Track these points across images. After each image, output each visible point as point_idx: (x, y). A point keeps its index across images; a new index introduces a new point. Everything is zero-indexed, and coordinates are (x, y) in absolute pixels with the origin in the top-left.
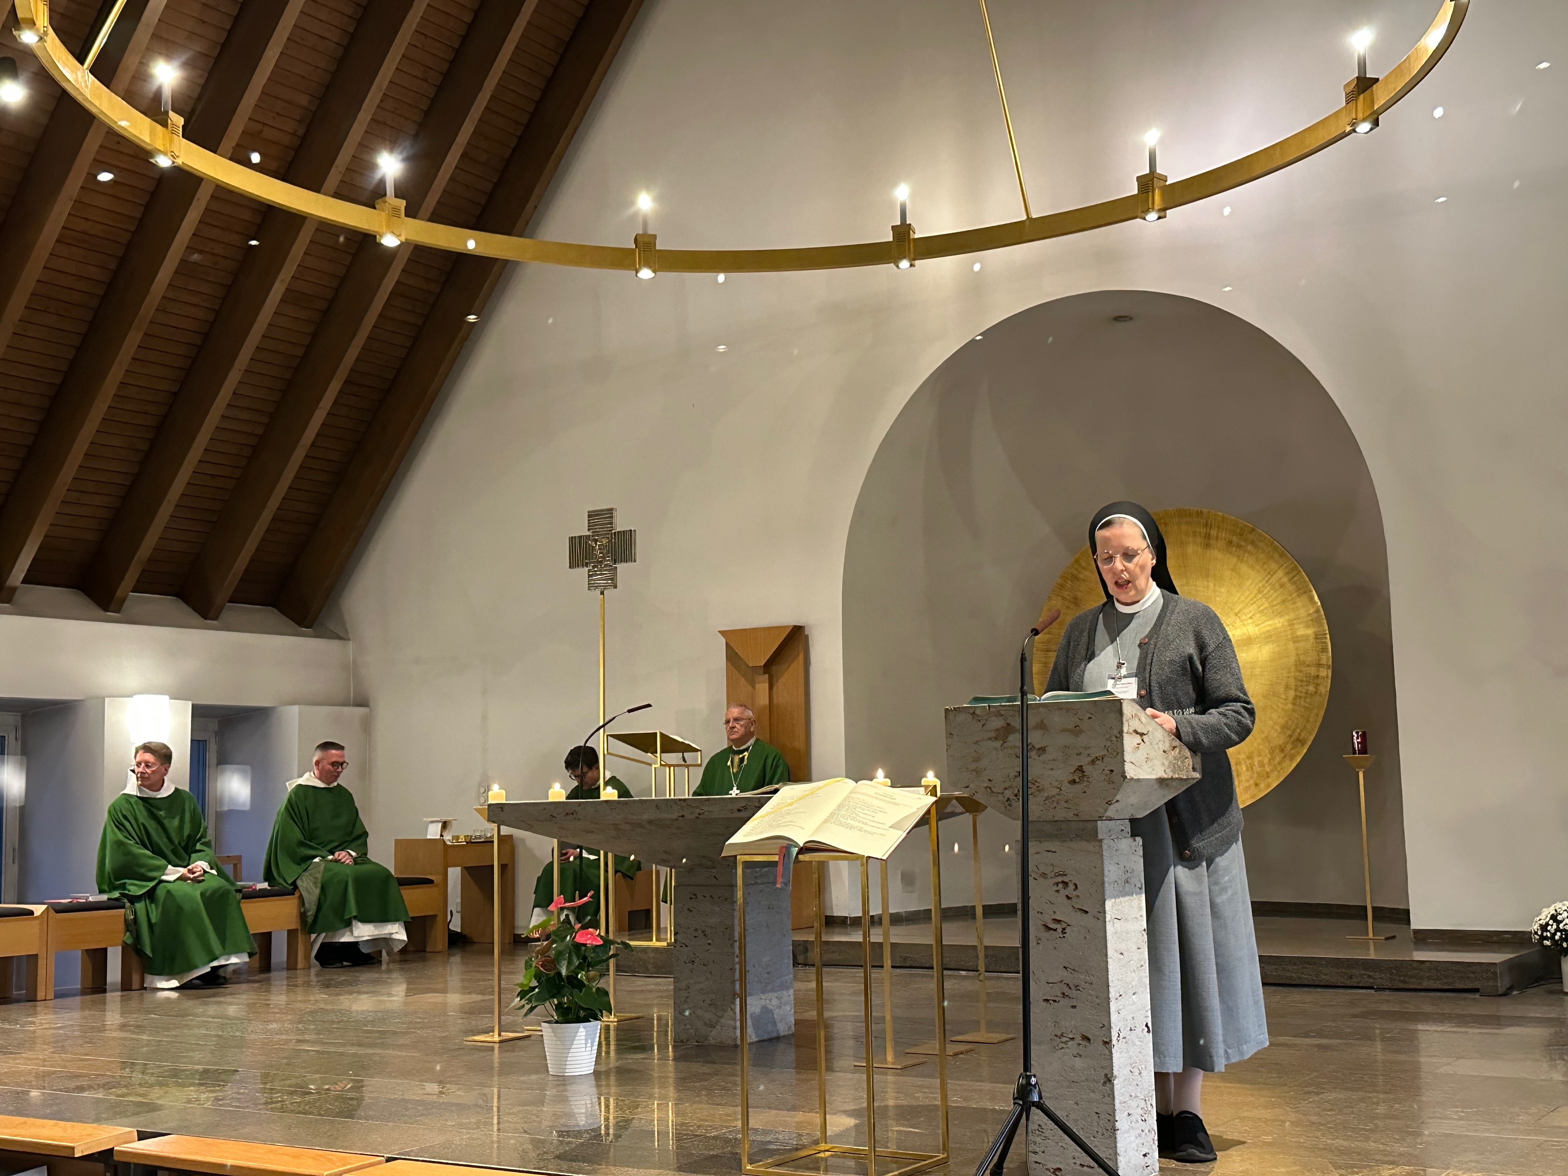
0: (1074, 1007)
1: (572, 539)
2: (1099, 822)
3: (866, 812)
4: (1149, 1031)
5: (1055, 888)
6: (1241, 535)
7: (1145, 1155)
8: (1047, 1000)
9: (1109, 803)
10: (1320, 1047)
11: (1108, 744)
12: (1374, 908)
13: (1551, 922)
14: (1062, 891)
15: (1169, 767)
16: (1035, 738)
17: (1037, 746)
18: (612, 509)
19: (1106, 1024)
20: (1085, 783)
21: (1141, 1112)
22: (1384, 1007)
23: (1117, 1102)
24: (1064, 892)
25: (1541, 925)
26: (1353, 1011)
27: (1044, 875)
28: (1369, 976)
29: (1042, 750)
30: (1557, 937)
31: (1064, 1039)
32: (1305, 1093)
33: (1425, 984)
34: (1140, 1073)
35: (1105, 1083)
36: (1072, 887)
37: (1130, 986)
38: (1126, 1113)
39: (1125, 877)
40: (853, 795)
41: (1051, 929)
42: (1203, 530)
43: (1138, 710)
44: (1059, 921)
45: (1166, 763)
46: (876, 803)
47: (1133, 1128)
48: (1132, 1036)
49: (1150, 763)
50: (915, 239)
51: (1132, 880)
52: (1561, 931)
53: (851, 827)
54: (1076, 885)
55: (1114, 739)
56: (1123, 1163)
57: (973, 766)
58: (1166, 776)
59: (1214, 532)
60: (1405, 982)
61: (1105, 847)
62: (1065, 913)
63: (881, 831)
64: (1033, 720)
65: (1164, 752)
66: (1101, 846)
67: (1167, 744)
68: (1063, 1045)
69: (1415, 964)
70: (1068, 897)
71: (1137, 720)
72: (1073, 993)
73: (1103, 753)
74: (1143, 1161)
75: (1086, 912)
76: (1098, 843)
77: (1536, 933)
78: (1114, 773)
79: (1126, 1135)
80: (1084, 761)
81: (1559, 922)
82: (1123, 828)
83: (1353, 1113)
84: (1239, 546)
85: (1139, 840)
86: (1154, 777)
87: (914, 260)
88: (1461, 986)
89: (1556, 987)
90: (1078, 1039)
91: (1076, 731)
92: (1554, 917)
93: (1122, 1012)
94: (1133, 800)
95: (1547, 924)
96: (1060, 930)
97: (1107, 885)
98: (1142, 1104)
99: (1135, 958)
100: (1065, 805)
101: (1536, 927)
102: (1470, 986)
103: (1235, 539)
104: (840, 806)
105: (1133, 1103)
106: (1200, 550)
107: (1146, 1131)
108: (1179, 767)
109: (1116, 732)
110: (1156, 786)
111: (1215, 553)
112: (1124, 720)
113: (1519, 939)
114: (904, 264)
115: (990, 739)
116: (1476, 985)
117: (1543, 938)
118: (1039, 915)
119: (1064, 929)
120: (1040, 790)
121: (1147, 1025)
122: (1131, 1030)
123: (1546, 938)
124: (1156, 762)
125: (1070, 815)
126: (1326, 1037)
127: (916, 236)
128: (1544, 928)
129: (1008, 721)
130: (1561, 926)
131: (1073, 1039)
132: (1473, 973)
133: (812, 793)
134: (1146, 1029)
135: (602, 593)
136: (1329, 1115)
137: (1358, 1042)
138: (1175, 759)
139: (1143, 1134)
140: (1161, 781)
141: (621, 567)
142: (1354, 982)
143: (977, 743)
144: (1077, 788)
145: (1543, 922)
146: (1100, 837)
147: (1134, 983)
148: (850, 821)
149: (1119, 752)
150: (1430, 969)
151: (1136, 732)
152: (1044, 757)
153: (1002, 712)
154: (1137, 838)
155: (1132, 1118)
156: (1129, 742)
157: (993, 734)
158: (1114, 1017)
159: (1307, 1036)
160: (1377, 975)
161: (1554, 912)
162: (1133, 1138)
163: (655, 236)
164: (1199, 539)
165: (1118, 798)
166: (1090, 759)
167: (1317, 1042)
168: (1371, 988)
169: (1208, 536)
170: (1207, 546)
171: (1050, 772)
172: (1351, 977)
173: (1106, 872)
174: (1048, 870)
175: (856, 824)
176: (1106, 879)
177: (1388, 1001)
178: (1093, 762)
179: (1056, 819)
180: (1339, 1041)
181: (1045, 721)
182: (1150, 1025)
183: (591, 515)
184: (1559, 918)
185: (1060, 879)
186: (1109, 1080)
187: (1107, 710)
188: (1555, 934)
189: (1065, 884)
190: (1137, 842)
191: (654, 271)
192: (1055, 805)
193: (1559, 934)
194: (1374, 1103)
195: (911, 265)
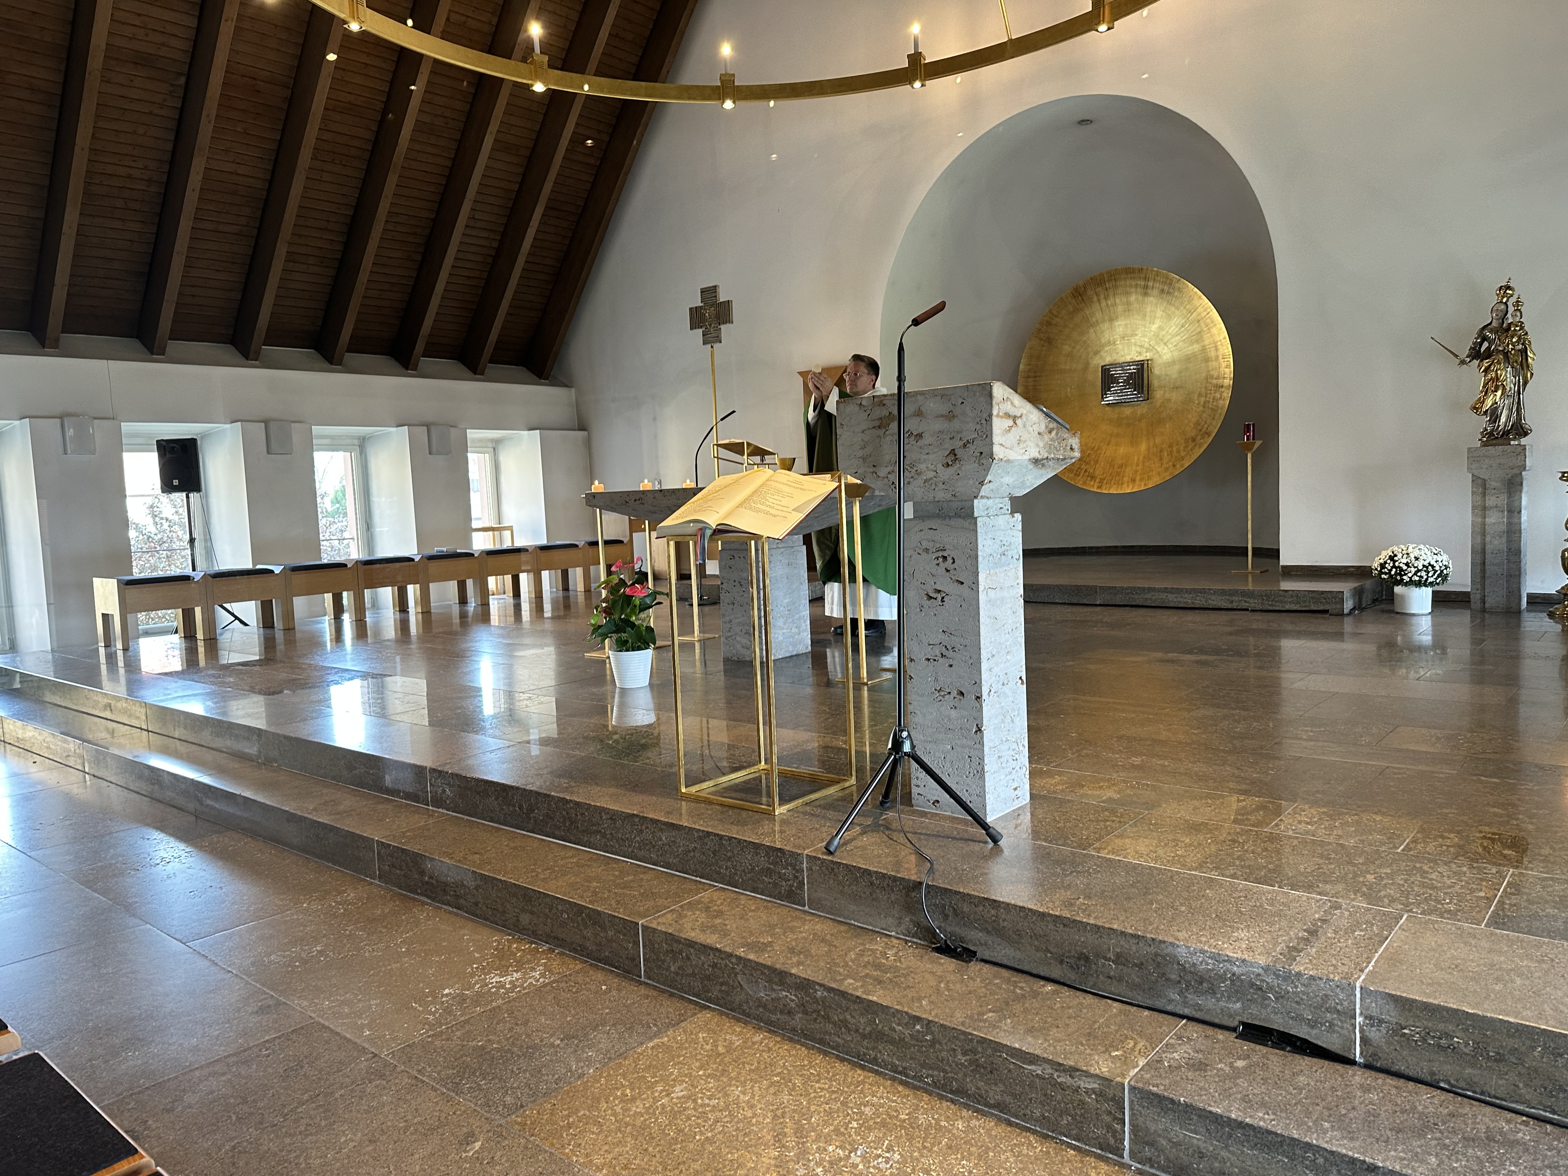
0: (951, 666)
1: (691, 309)
2: (976, 501)
3: (775, 497)
4: (1022, 683)
5: (936, 562)
6: (1171, 284)
7: (1015, 789)
8: (928, 660)
9: (982, 483)
10: (1197, 662)
11: (978, 427)
12: (1253, 549)
13: (1389, 561)
14: (941, 564)
15: (1044, 447)
16: (911, 425)
17: (915, 433)
18: (715, 287)
19: (978, 682)
20: (958, 465)
21: (1013, 753)
22: (1254, 626)
23: (986, 749)
24: (943, 566)
25: (1381, 564)
26: (1229, 629)
27: (927, 550)
28: (1246, 602)
29: (920, 436)
30: (1393, 573)
31: (942, 693)
32: (1180, 710)
33: (1287, 607)
34: (1012, 721)
35: (976, 732)
36: (950, 560)
37: (1004, 647)
38: (996, 756)
39: (1000, 551)
40: (768, 483)
41: (931, 598)
42: (1143, 283)
43: (1010, 393)
44: (939, 591)
45: (1041, 445)
46: (786, 489)
47: (1003, 768)
48: (1006, 689)
49: (1022, 445)
50: (925, 64)
51: (1010, 553)
52: (1396, 568)
53: (759, 511)
54: (953, 559)
55: (984, 422)
56: (992, 798)
57: (860, 453)
58: (1040, 457)
59: (1150, 284)
60: (1272, 605)
61: (979, 524)
62: (945, 584)
63: (783, 514)
64: (909, 408)
65: (1039, 434)
66: (976, 524)
67: (1043, 427)
68: (941, 698)
69: (1282, 593)
70: (948, 571)
71: (1009, 403)
72: (950, 654)
73: (973, 437)
74: (1013, 794)
75: (962, 583)
76: (973, 521)
77: (1376, 569)
78: (983, 455)
79: (995, 775)
80: (958, 444)
81: (1395, 561)
82: (1001, 506)
83: (1216, 732)
84: (1169, 293)
85: (1018, 516)
86: (1026, 457)
87: (925, 80)
88: (1315, 608)
89: (1389, 607)
90: (954, 693)
91: (950, 416)
92: (1391, 558)
93: (996, 670)
94: (1007, 480)
95: (1386, 563)
96: (939, 599)
97: (980, 559)
98: (1015, 746)
99: (1010, 621)
100: (943, 486)
101: (1376, 565)
102: (1321, 608)
103: (1166, 288)
104: (755, 492)
105: (1004, 747)
106: (1140, 298)
107: (1018, 768)
108: (1056, 448)
109: (985, 415)
110: (1031, 466)
111: (1151, 299)
112: (994, 402)
113: (1362, 572)
114: (917, 84)
115: (874, 427)
116: (1327, 607)
117: (1381, 573)
118: (922, 586)
119: (943, 598)
120: (919, 473)
121: (1021, 678)
122: (1003, 684)
123: (1386, 574)
124: (1030, 443)
125: (948, 496)
126: (1206, 653)
127: (926, 62)
128: (1383, 566)
129: (890, 410)
130: (1397, 564)
131: (949, 693)
132: (1325, 599)
133: (736, 481)
134: (1020, 681)
135: (712, 347)
136: (1195, 734)
137: (1230, 658)
138: (1052, 440)
139: (1014, 771)
140: (1036, 462)
141: (723, 327)
142: (1234, 605)
143: (863, 432)
144: (951, 471)
145: (1382, 561)
146: (976, 515)
147: (1008, 644)
148: (759, 506)
149: (988, 435)
150: (1292, 596)
151: (1008, 415)
152: (920, 443)
153: (885, 402)
154: (1016, 515)
155: (1004, 760)
156: (999, 425)
157: (877, 423)
158: (984, 676)
159: (1190, 652)
160: (1252, 601)
161: (1391, 554)
162: (1003, 777)
163: (734, 75)
164: (1139, 290)
165: (989, 478)
166: (961, 443)
167: (1198, 658)
168: (1247, 610)
169: (1146, 287)
170: (1146, 294)
171: (926, 457)
172: (1232, 602)
173: (980, 547)
174: (930, 545)
175: (764, 508)
176: (979, 553)
177: (1258, 620)
178: (965, 446)
179: (937, 499)
180: (1215, 657)
181: (923, 409)
182: (1024, 678)
183: (703, 291)
184: (1396, 558)
185: (940, 554)
186: (979, 730)
187: (978, 394)
188: (1391, 570)
189: (945, 558)
190: (1015, 519)
191: (734, 102)
192: (933, 487)
193: (1394, 570)
194: (1235, 721)
195: (922, 85)
